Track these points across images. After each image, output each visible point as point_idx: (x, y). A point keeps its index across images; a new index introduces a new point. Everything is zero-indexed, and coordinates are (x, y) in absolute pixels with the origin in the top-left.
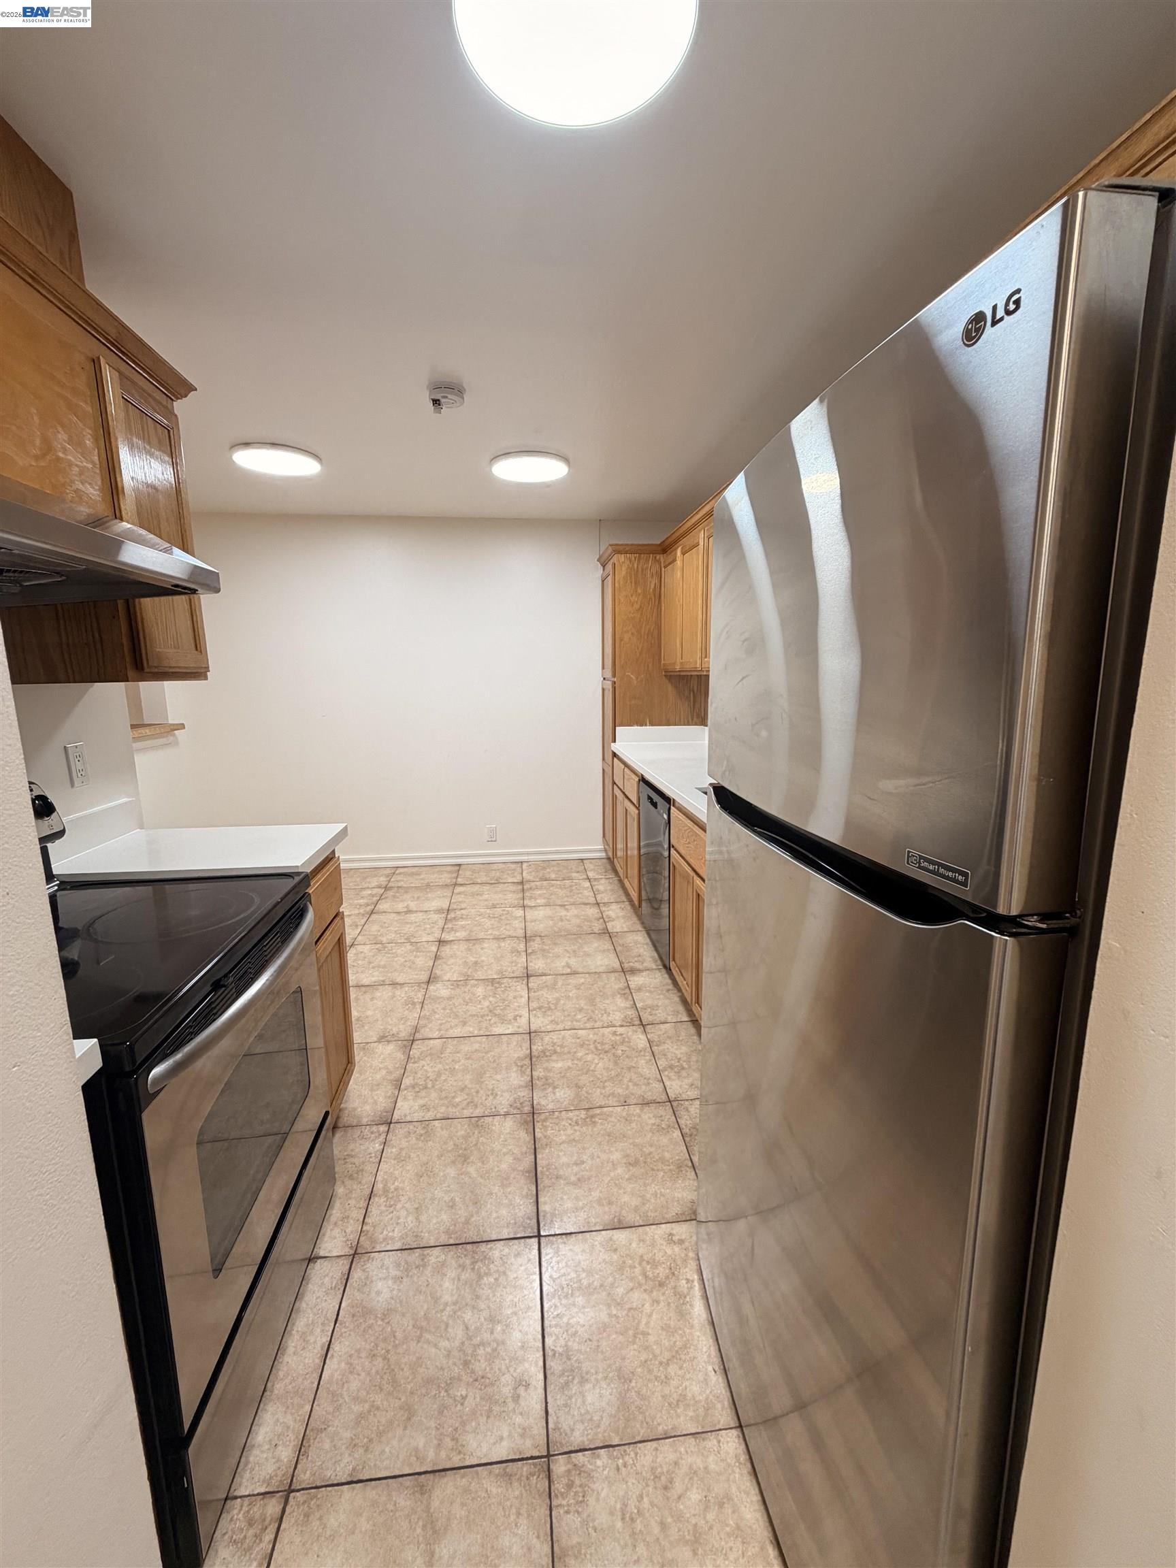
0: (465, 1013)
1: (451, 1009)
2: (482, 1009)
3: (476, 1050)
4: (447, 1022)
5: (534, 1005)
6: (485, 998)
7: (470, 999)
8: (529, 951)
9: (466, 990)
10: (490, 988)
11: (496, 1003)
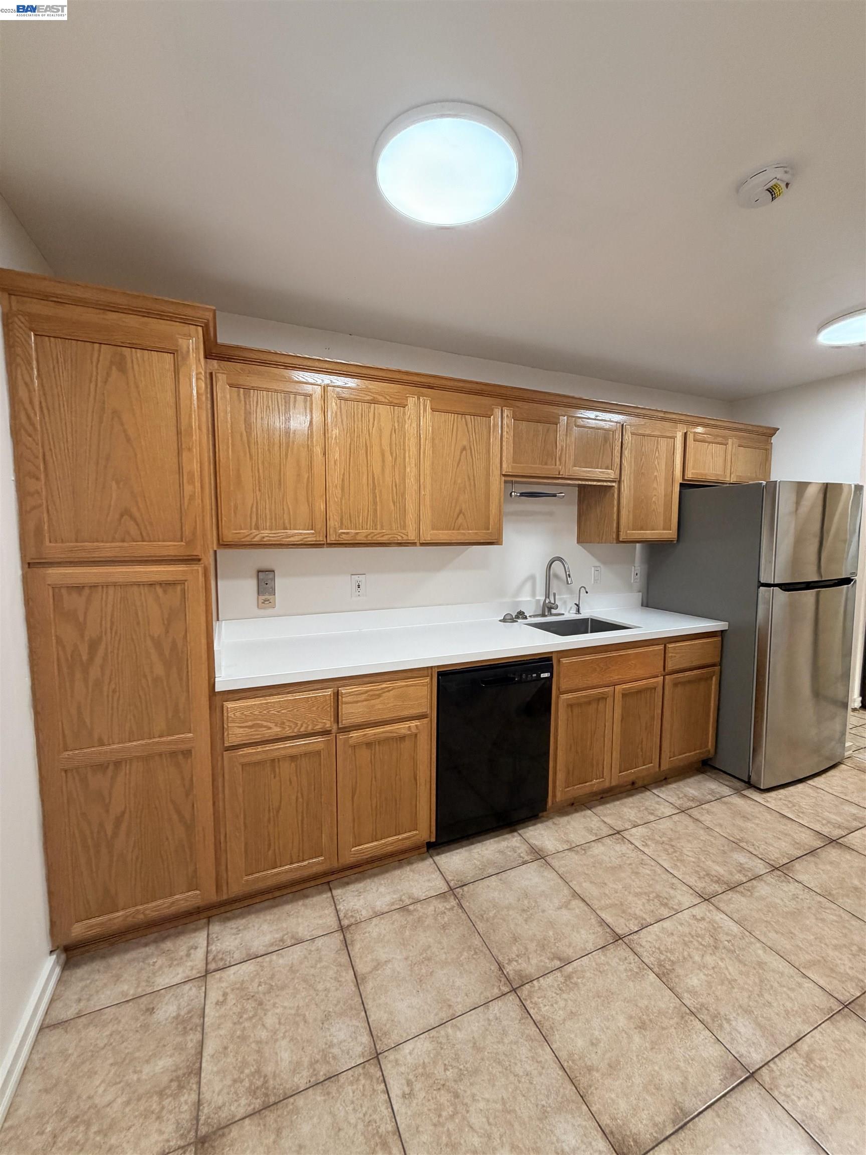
0: (747, 975)
1: (760, 995)
2: (722, 959)
3: (777, 932)
4: (782, 986)
5: (665, 912)
6: (702, 967)
7: (722, 984)
8: (557, 963)
9: (711, 1000)
10: (680, 971)
11: (697, 949)
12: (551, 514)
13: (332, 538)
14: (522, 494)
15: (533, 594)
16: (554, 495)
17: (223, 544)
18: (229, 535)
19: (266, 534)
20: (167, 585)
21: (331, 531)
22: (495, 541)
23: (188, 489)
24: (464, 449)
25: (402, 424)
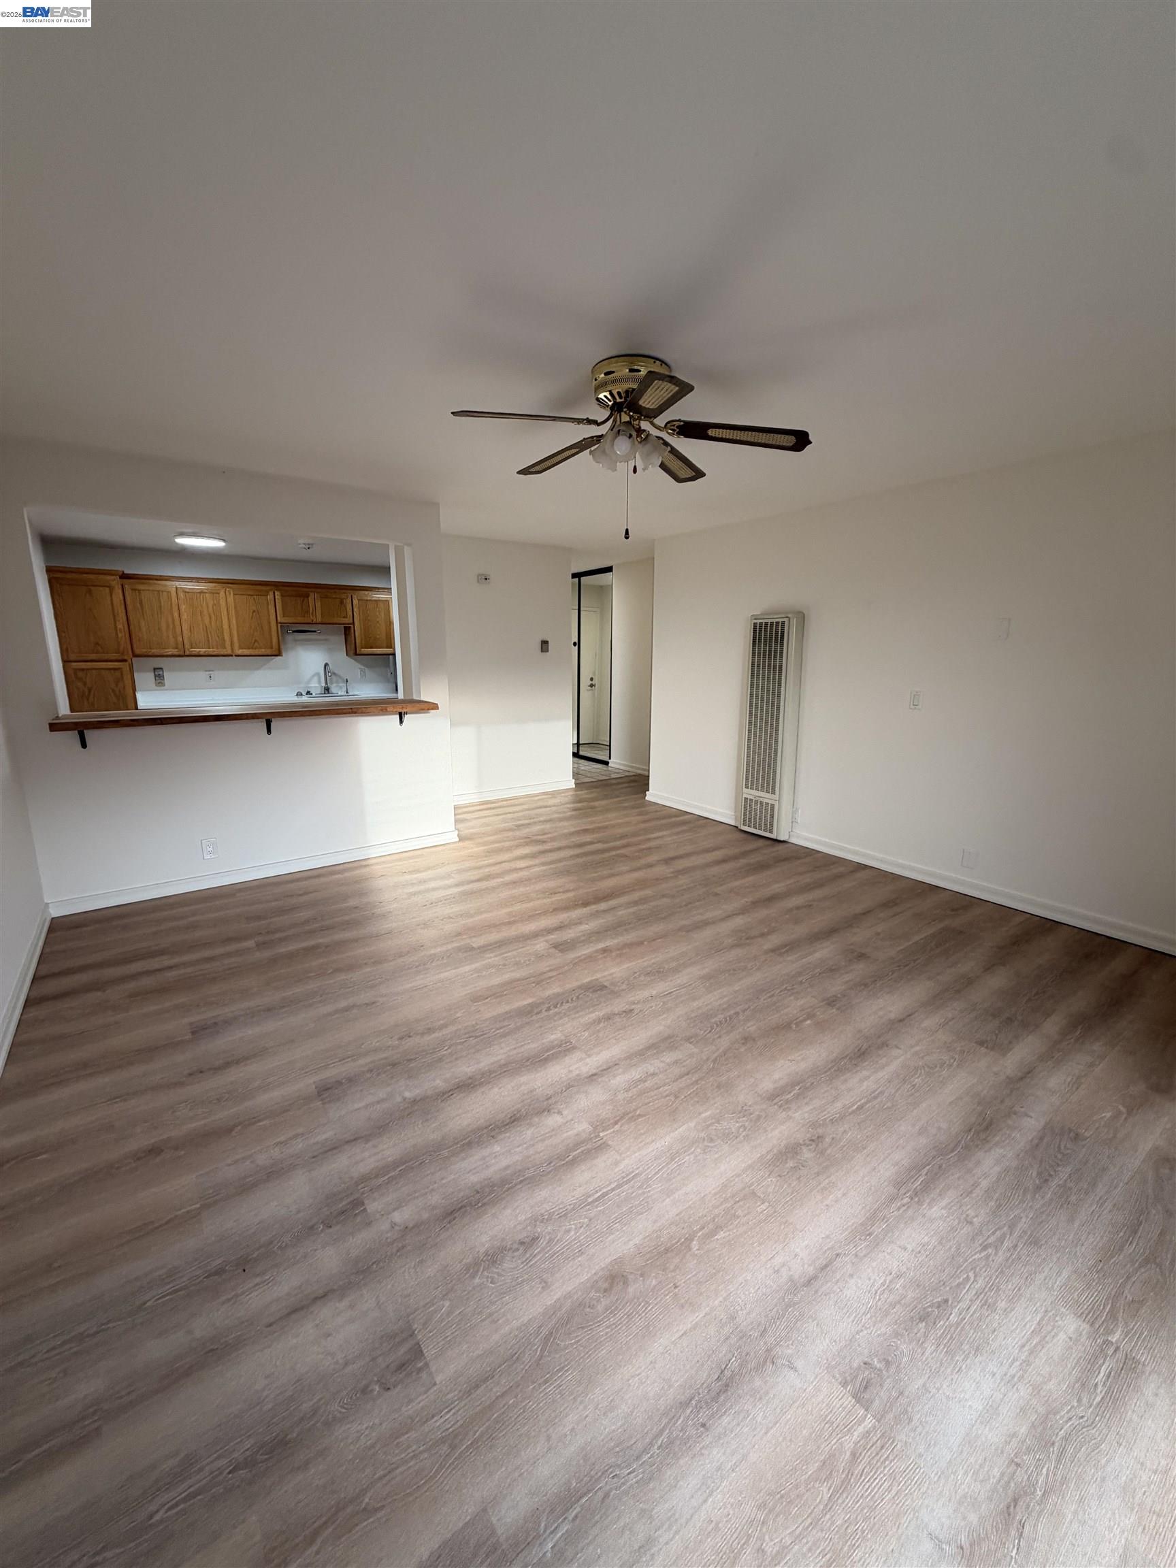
12: (326, 640)
13: (187, 653)
14: (294, 632)
15: (319, 682)
16: (315, 632)
17: (135, 656)
18: (137, 651)
19: (154, 651)
20: (115, 669)
21: (186, 650)
22: (279, 654)
23: (120, 635)
24: (254, 611)
25: (219, 602)
